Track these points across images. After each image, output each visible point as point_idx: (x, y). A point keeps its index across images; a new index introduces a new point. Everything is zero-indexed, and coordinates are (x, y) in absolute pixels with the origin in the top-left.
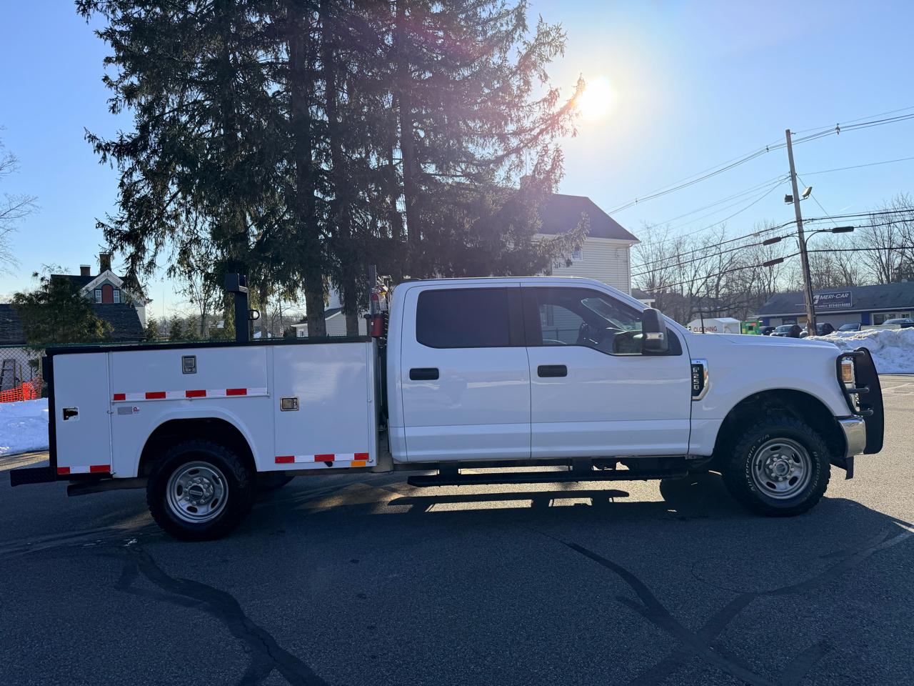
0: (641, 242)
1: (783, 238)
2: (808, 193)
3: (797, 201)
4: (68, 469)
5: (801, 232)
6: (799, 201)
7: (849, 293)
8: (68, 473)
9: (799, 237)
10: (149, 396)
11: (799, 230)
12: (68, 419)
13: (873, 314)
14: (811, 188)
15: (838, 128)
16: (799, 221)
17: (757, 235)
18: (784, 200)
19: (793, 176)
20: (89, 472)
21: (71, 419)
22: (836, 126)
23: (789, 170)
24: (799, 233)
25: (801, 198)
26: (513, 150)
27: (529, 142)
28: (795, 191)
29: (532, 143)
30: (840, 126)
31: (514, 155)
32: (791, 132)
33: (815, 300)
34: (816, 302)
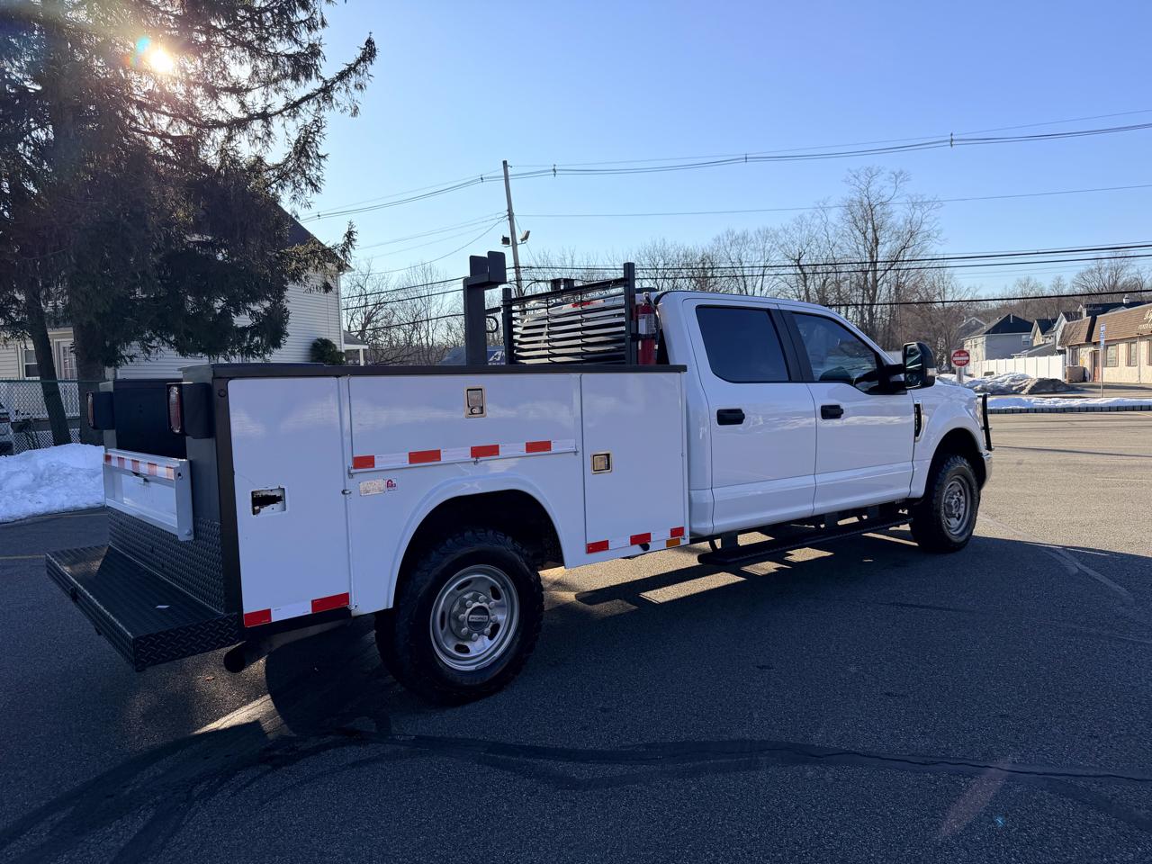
0: (354, 270)
2: (526, 237)
3: (515, 245)
4: (267, 613)
5: (519, 280)
6: (517, 244)
8: (264, 622)
10: (416, 457)
11: (517, 277)
12: (259, 511)
14: (528, 233)
15: (554, 170)
16: (517, 267)
18: (501, 242)
19: (511, 216)
20: (310, 612)
21: (266, 510)
22: (553, 168)
23: (507, 208)
24: (517, 281)
25: (519, 241)
26: (258, 114)
27: (285, 109)
28: (513, 233)
29: (288, 111)
30: (556, 168)
31: (260, 122)
32: (508, 164)
33: (497, 356)
34: (499, 359)
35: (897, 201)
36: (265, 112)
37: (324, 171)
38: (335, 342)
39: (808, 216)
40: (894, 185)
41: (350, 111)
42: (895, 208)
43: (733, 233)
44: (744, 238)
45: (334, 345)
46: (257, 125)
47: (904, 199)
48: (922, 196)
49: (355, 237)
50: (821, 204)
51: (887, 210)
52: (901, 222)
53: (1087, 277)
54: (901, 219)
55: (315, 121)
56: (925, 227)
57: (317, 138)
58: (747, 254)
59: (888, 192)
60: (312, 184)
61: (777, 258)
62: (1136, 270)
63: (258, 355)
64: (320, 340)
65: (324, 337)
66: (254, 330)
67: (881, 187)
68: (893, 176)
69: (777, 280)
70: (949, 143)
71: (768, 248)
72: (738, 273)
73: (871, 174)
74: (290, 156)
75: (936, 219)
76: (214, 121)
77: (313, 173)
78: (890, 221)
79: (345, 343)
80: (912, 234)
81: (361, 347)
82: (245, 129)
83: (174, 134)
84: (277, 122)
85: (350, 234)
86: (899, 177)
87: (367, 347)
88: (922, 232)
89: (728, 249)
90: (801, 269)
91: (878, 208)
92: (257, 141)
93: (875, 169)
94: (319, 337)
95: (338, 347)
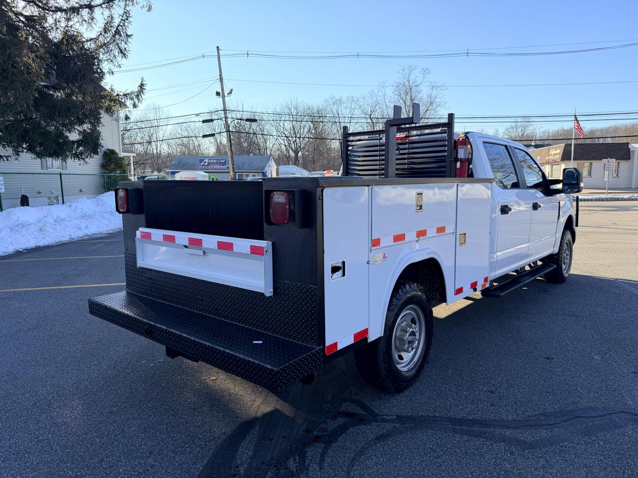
1: (215, 120)
2: (231, 93)
3: (224, 97)
5: (226, 118)
7: (226, 160)
8: (335, 351)
9: (226, 121)
10: (395, 239)
11: (225, 116)
13: (237, 174)
14: (232, 90)
16: (225, 110)
17: (197, 115)
18: (215, 94)
19: (221, 80)
20: (353, 342)
22: (247, 52)
24: (225, 118)
25: (226, 95)
26: (85, 5)
27: (104, 3)
28: (223, 89)
29: (106, 5)
30: (249, 53)
31: (87, 10)
32: (220, 48)
33: (205, 162)
34: (206, 164)
35: (424, 85)
36: (90, 4)
37: (129, 44)
38: (117, 151)
39: (376, 91)
40: (423, 76)
41: (146, 9)
42: (423, 88)
43: (334, 98)
44: (340, 100)
45: (117, 153)
46: (85, 12)
47: (427, 84)
48: (437, 83)
49: (145, 88)
50: (382, 85)
51: (420, 88)
52: (425, 97)
53: (510, 130)
54: (425, 95)
55: (125, 12)
56: (438, 100)
57: (126, 24)
58: (341, 110)
59: (420, 79)
60: (122, 52)
61: (358, 113)
62: (533, 128)
63: (82, 158)
64: (108, 150)
65: (111, 148)
66: (79, 143)
67: (416, 77)
68: (423, 71)
69: (357, 126)
70: (466, 54)
71: (353, 107)
72: (337, 121)
73: (411, 69)
74: (101, 34)
75: (443, 96)
76: (56, 7)
77: (123, 45)
78: (421, 95)
79: (123, 152)
80: (431, 103)
81: (132, 155)
82: (78, 14)
83: (25, 14)
84: (97, 11)
85: (142, 86)
86: (425, 71)
87: (135, 155)
88: (436, 103)
89: (332, 107)
90: (372, 120)
91: (414, 88)
92: (84, 22)
93: (413, 67)
94: (108, 148)
95: (119, 154)
